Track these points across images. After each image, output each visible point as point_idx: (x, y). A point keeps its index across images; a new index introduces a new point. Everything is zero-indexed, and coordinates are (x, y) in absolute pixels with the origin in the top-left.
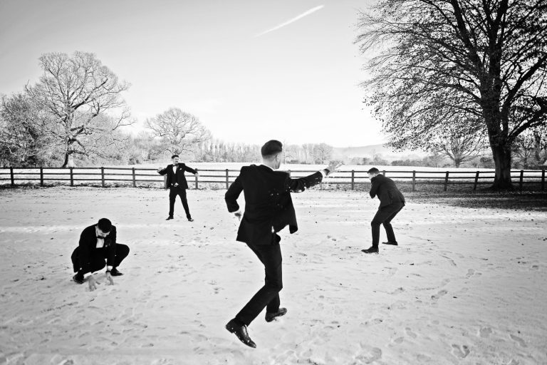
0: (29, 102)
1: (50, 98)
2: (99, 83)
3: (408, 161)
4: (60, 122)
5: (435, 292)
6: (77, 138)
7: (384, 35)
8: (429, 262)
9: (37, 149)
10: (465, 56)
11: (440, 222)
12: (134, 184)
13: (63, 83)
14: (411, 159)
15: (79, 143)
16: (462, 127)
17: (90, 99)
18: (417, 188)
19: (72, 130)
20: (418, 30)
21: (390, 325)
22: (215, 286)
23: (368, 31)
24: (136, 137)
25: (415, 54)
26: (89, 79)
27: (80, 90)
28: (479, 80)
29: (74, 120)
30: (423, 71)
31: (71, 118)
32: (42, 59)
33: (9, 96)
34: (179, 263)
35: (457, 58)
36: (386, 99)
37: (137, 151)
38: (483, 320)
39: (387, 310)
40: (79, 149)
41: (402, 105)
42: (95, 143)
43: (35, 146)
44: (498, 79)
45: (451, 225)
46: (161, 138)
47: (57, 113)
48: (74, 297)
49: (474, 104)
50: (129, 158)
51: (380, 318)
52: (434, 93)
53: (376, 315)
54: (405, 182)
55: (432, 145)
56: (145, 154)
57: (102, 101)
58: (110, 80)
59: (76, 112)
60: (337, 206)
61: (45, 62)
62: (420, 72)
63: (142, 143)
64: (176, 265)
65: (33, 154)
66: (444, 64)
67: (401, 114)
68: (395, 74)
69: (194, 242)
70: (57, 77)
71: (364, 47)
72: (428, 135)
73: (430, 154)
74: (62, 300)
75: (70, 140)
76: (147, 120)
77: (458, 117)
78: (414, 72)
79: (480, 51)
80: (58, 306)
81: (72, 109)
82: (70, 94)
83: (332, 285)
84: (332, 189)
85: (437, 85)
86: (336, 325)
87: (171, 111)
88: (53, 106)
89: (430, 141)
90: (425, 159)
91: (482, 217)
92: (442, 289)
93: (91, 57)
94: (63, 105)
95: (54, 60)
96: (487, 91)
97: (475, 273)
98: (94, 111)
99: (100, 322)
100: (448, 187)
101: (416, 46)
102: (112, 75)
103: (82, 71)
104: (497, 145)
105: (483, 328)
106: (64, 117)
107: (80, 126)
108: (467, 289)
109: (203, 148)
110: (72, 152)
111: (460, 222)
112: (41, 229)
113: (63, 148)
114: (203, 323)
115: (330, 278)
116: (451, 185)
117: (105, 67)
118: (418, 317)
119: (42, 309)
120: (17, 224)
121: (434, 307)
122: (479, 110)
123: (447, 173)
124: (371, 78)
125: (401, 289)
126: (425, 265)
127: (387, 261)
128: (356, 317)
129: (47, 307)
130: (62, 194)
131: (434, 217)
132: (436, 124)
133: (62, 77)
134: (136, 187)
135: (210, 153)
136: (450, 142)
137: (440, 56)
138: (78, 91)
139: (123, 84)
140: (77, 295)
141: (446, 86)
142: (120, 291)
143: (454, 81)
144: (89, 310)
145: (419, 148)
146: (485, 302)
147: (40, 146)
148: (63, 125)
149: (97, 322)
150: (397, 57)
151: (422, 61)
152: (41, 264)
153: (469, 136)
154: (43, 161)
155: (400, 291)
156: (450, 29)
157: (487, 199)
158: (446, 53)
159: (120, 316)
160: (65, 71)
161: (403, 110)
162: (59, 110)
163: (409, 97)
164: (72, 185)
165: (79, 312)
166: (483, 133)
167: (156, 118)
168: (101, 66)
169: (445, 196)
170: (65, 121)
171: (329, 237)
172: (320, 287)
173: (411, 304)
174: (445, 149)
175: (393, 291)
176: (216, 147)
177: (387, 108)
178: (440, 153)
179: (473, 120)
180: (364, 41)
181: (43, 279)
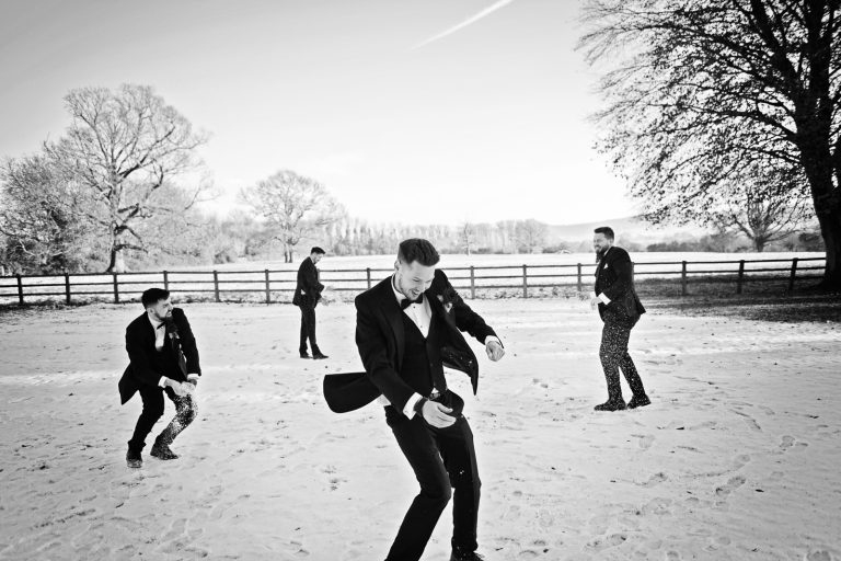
0: (52, 169)
1: (83, 161)
2: (161, 134)
3: (675, 243)
4: (102, 199)
5: (723, 481)
6: (130, 224)
7: (625, 34)
8: (712, 424)
9: (66, 244)
10: (766, 63)
11: (731, 349)
12: (217, 296)
13: (103, 136)
14: (680, 240)
15: (132, 232)
16: (765, 183)
17: (148, 160)
18: (690, 289)
19: (121, 211)
20: (684, 21)
21: (640, 546)
22: (333, 476)
23: (597, 29)
24: (225, 220)
25: (679, 63)
26: (145, 129)
27: (131, 146)
28: (791, 102)
29: (123, 195)
30: (694, 92)
31: (118, 192)
32: (69, 98)
33: (20, 160)
34: (277, 433)
35: (752, 65)
36: (632, 141)
37: (226, 242)
38: (812, 536)
39: (634, 518)
40: (133, 242)
41: (659, 150)
42: (157, 232)
43: (61, 239)
44: (825, 98)
45: (750, 353)
46: (265, 220)
47: (95, 184)
48: (91, 499)
49: (784, 143)
50: (214, 253)
51: (620, 532)
52: (715, 127)
53: (614, 528)
54: (669, 281)
55: (714, 217)
56: (239, 247)
57: (167, 162)
58: (179, 129)
59: (126, 183)
60: (553, 325)
61: (75, 102)
62: (689, 92)
63: (233, 229)
64: (270, 438)
65: (58, 253)
66: (729, 77)
67: (658, 166)
68: (646, 99)
69: (305, 395)
70: (94, 128)
71: (592, 55)
72: (707, 199)
73: (711, 230)
74: (69, 506)
75: (117, 228)
76: (242, 190)
77: (756, 167)
78: (678, 94)
79: (792, 52)
80: (59, 518)
81: (119, 178)
82: (116, 153)
83: (538, 469)
84: (546, 296)
85: (719, 114)
86: (540, 549)
87: (279, 175)
88: (89, 173)
89: (709, 210)
90: (704, 239)
91: (806, 338)
92: (736, 474)
93: (147, 92)
94: (105, 171)
95: (89, 99)
96: (806, 120)
97: (795, 443)
98: (156, 180)
99: (127, 547)
100: (744, 287)
101: (680, 49)
102: (182, 120)
103: (133, 116)
104: (828, 212)
105: (814, 551)
106: (107, 191)
107: (134, 204)
108: (782, 474)
109: (334, 233)
110: (120, 247)
111: (767, 347)
112: (56, 377)
113: (108, 241)
114: (303, 547)
115: (533, 458)
116: (749, 283)
117: (170, 108)
118: (692, 531)
119: (32, 525)
120: (20, 370)
121: (721, 510)
122: (794, 153)
123: (742, 262)
124: (606, 106)
125: (661, 475)
126: (705, 430)
127: (637, 423)
128: (578, 532)
129: (40, 519)
130: (100, 317)
131: (721, 340)
132: (718, 179)
133: (102, 126)
134: (220, 301)
135: (345, 242)
136: (746, 210)
137: (721, 64)
138: (130, 148)
139: (199, 134)
140: (95, 497)
141: (734, 114)
142: (169, 487)
143: (749, 105)
144: (111, 523)
145: (692, 221)
146: (815, 500)
147: (69, 239)
148: (107, 204)
149: (123, 547)
150: (647, 70)
151: (691, 74)
152: (45, 440)
153: (778, 198)
154: (75, 264)
155: (660, 479)
156: (739, 16)
157: (812, 305)
158: (732, 59)
159: (163, 534)
160: (107, 117)
161: (662, 159)
162: (98, 179)
163: (672, 136)
164: (117, 301)
165: (94, 528)
166: (803, 193)
167: (256, 187)
168: (164, 106)
169: (739, 303)
170: (108, 197)
171: (536, 381)
172: (517, 474)
173: (677, 504)
174: (736, 222)
175: (646, 480)
176: (355, 231)
177: (634, 156)
178: (729, 229)
179: (783, 171)
180: (591, 45)
181: (43, 468)
